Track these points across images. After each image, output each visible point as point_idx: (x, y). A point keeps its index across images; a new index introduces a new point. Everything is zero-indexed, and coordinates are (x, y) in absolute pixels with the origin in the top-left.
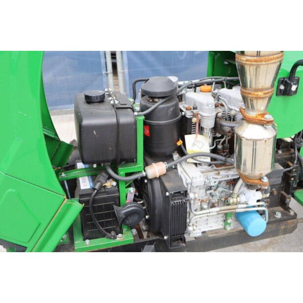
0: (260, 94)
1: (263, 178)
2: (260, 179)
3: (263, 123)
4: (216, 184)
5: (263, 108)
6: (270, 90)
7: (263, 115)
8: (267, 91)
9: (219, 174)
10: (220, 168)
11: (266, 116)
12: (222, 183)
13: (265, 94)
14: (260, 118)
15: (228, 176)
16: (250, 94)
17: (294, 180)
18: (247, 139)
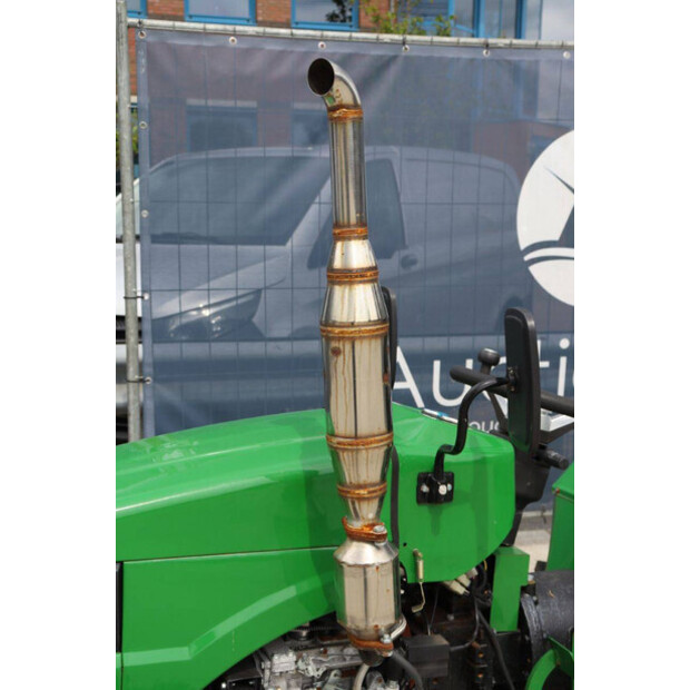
0: (363, 492)
1: (382, 637)
2: (379, 638)
3: (372, 539)
4: (321, 672)
5: (371, 516)
6: (377, 488)
7: (372, 526)
8: (371, 489)
9: (325, 652)
10: (329, 642)
11: (377, 528)
12: (333, 673)
13: (369, 492)
14: (367, 530)
15: (345, 660)
16: (348, 492)
17: (484, 678)
18: (349, 566)
